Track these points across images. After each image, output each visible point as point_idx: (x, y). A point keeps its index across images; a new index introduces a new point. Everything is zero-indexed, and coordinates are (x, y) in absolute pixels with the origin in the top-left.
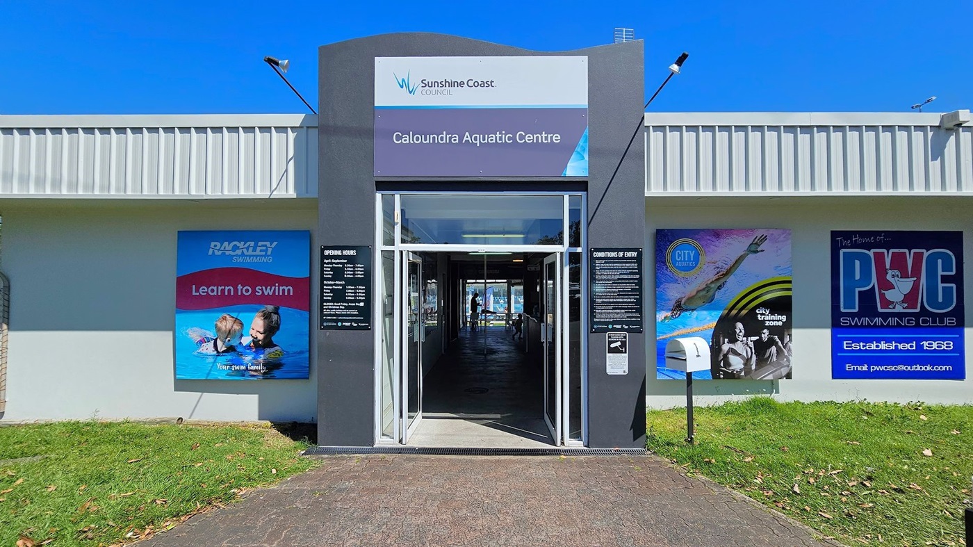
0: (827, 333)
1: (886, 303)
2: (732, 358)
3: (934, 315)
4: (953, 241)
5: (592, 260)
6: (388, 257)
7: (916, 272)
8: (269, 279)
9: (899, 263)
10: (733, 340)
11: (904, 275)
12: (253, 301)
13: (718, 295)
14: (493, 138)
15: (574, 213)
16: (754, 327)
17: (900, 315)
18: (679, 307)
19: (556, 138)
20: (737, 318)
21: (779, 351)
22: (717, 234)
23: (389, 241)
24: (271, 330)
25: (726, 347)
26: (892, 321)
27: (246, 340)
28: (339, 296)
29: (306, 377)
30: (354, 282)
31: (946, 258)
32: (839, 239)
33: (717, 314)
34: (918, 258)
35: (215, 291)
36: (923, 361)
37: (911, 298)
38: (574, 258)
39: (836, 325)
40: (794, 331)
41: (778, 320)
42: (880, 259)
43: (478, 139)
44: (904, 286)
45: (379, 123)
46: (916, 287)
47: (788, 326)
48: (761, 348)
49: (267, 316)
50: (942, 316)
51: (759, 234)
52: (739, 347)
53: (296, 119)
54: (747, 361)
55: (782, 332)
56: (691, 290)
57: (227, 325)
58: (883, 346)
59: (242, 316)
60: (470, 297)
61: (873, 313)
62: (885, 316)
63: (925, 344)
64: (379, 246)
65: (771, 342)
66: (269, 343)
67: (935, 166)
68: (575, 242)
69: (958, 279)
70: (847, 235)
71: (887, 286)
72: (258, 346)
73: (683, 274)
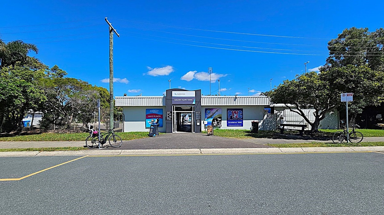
0: (226, 121)
1: (233, 117)
2: (214, 124)
3: (239, 119)
4: (242, 110)
5: (196, 113)
6: (174, 113)
7: (237, 113)
8: (158, 115)
9: (235, 112)
10: (214, 122)
11: (236, 114)
12: (156, 118)
13: (213, 116)
14: (185, 100)
15: (194, 107)
16: (217, 120)
17: (235, 119)
18: (208, 118)
19: (192, 100)
20: (215, 119)
21: (220, 123)
22: (212, 109)
23: (174, 111)
24: (158, 121)
25: (214, 123)
26: (234, 119)
27: (155, 122)
28: (168, 117)
29: (162, 127)
30: (170, 115)
31: (241, 112)
32: (228, 109)
33: (213, 119)
34: (237, 112)
35: (151, 116)
36: (238, 124)
37: (236, 117)
38: (194, 113)
39: (227, 120)
40: (222, 121)
41: (220, 119)
42: (233, 112)
43: (183, 100)
44: (236, 115)
45: (173, 98)
46: (237, 115)
47: (221, 120)
48: (218, 123)
49: (157, 119)
50: (240, 119)
51: (218, 109)
52: (215, 123)
53: (163, 97)
54: (216, 124)
55: (221, 121)
56: (209, 116)
57: (152, 120)
58: (233, 122)
59: (154, 119)
60: (182, 117)
61: (232, 119)
62: (233, 119)
63: (238, 122)
64: (173, 112)
65: (219, 122)
66: (158, 123)
67: (235, 102)
68: (194, 111)
69: (242, 114)
70: (229, 109)
71: (233, 115)
72: (156, 123)
73: (208, 114)
